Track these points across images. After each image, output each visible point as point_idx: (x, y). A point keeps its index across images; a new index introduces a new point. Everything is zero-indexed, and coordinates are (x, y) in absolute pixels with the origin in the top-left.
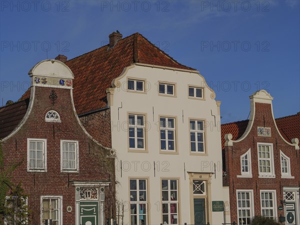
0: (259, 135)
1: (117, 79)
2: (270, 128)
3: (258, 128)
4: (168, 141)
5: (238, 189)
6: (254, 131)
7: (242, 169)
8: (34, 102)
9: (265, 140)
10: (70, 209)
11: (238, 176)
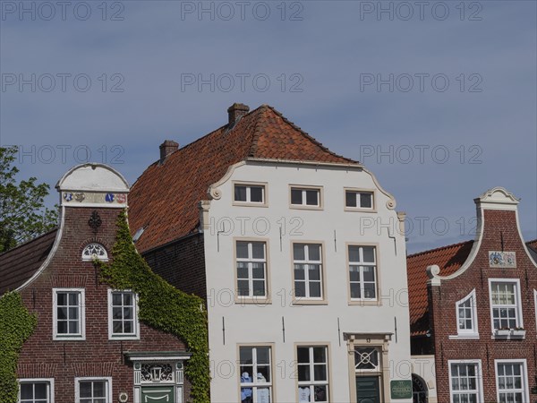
0: (493, 265)
1: (215, 185)
2: (514, 253)
3: (490, 253)
4: (309, 283)
5: (452, 359)
6: (482, 259)
7: (458, 325)
8: (64, 231)
9: (504, 273)
10: (124, 397)
11: (451, 337)
